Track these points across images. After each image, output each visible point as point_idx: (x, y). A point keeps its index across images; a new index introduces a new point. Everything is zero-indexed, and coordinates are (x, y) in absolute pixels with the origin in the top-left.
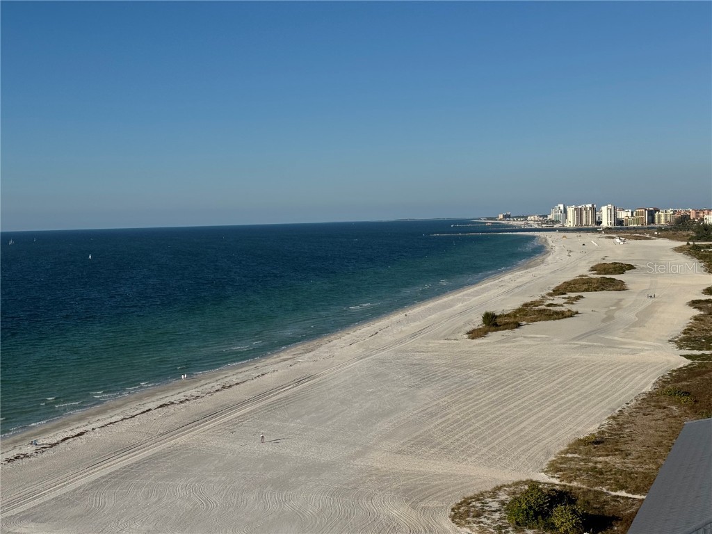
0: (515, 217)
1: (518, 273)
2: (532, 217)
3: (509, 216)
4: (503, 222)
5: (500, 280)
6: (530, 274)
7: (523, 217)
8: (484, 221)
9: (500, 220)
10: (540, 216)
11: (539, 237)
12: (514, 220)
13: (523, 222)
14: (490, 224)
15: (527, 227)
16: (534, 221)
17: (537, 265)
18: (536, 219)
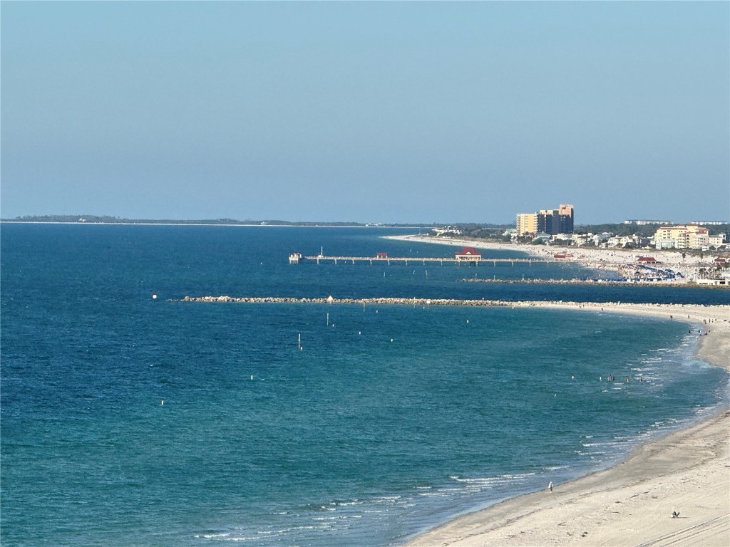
0: (597, 230)
1: (600, 499)
2: (675, 233)
3: (566, 224)
4: (538, 251)
5: (514, 528)
6: (654, 506)
7: (631, 229)
8: (445, 241)
9: (524, 239)
10: (714, 231)
11: (705, 330)
12: (590, 245)
13: (632, 257)
14: (476, 258)
15: (651, 279)
16: (685, 251)
17: (689, 461)
18: (694, 244)
